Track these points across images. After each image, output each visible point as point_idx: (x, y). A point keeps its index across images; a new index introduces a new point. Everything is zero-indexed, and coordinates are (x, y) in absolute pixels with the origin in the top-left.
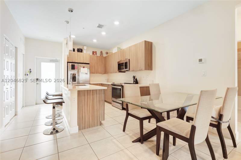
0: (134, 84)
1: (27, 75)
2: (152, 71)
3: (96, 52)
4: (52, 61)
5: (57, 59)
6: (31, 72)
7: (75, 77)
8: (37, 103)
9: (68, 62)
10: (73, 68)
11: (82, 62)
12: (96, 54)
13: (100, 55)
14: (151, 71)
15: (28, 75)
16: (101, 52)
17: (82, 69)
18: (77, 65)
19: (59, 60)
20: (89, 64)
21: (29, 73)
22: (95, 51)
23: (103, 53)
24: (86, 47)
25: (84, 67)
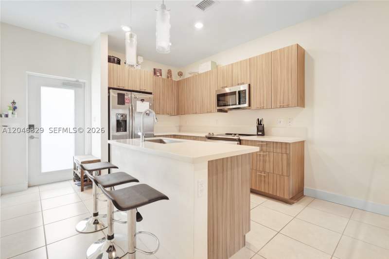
0: (258, 135)
1: (7, 116)
2: (305, 110)
3: (161, 70)
4: (66, 85)
5: (81, 80)
6: (15, 108)
7: (126, 121)
8: (32, 184)
9: (109, 89)
10: (121, 100)
11: (138, 90)
12: (161, 75)
13: (168, 78)
14: (301, 109)
15: (9, 116)
16: (169, 72)
17: (139, 103)
18: (130, 96)
19: (84, 83)
20: (150, 93)
21: (10, 112)
22: (157, 67)
23: (173, 73)
24: (142, 58)
25: (142, 100)
